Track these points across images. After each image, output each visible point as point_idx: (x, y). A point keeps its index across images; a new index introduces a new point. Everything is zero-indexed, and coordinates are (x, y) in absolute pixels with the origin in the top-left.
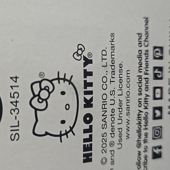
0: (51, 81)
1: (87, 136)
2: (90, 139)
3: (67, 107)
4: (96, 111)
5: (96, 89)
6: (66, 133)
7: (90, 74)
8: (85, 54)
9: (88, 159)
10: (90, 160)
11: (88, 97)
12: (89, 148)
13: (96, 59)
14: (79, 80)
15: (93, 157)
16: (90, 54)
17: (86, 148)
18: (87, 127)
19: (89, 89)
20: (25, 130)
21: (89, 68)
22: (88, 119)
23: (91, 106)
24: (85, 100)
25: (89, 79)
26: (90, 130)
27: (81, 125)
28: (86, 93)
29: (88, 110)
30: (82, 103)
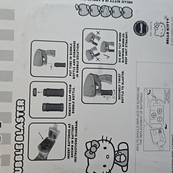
0: (159, 24)
1: (167, 37)
2: (168, 38)
3: (163, 30)
4: (170, 31)
5: (170, 26)
6: (162, 36)
7: (168, 22)
8: (167, 18)
9: (168, 43)
10: (168, 44)
11: (168, 28)
12: (168, 40)
13: (170, 19)
14: (166, 24)
15: (169, 43)
16: (168, 18)
17: (167, 40)
18: (167, 35)
19: (168, 26)
20: (153, 34)
21: (168, 21)
22: (168, 33)
23: (169, 30)
24: (167, 29)
25: (168, 24)
26: (168, 36)
27: (166, 35)
28: (167, 27)
29: (168, 31)
30: (166, 29)
